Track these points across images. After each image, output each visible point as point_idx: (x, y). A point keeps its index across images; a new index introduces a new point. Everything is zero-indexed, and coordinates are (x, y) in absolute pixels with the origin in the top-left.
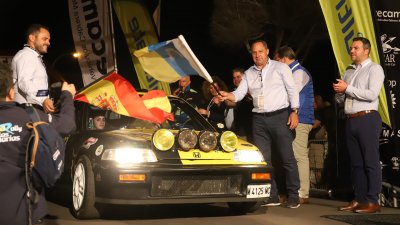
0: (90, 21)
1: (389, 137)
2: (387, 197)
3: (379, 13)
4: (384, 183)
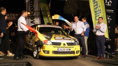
0: (31, 7)
1: (108, 41)
2: (106, 55)
3: (107, 10)
4: (106, 52)
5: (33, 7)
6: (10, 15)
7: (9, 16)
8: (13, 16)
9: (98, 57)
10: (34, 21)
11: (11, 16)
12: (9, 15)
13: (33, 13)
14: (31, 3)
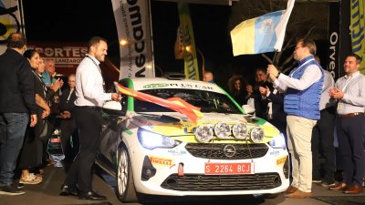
0: (135, 26)
5: (141, 27)
6: (64, 53)
7: (62, 55)
8: (74, 55)
9: (344, 185)
10: (144, 70)
11: (68, 55)
12: (61, 51)
13: (143, 48)
14: (132, 17)
